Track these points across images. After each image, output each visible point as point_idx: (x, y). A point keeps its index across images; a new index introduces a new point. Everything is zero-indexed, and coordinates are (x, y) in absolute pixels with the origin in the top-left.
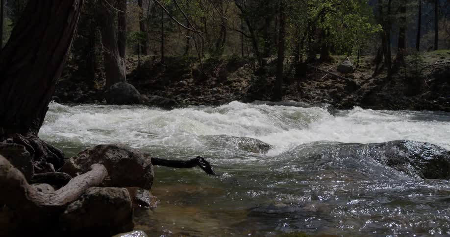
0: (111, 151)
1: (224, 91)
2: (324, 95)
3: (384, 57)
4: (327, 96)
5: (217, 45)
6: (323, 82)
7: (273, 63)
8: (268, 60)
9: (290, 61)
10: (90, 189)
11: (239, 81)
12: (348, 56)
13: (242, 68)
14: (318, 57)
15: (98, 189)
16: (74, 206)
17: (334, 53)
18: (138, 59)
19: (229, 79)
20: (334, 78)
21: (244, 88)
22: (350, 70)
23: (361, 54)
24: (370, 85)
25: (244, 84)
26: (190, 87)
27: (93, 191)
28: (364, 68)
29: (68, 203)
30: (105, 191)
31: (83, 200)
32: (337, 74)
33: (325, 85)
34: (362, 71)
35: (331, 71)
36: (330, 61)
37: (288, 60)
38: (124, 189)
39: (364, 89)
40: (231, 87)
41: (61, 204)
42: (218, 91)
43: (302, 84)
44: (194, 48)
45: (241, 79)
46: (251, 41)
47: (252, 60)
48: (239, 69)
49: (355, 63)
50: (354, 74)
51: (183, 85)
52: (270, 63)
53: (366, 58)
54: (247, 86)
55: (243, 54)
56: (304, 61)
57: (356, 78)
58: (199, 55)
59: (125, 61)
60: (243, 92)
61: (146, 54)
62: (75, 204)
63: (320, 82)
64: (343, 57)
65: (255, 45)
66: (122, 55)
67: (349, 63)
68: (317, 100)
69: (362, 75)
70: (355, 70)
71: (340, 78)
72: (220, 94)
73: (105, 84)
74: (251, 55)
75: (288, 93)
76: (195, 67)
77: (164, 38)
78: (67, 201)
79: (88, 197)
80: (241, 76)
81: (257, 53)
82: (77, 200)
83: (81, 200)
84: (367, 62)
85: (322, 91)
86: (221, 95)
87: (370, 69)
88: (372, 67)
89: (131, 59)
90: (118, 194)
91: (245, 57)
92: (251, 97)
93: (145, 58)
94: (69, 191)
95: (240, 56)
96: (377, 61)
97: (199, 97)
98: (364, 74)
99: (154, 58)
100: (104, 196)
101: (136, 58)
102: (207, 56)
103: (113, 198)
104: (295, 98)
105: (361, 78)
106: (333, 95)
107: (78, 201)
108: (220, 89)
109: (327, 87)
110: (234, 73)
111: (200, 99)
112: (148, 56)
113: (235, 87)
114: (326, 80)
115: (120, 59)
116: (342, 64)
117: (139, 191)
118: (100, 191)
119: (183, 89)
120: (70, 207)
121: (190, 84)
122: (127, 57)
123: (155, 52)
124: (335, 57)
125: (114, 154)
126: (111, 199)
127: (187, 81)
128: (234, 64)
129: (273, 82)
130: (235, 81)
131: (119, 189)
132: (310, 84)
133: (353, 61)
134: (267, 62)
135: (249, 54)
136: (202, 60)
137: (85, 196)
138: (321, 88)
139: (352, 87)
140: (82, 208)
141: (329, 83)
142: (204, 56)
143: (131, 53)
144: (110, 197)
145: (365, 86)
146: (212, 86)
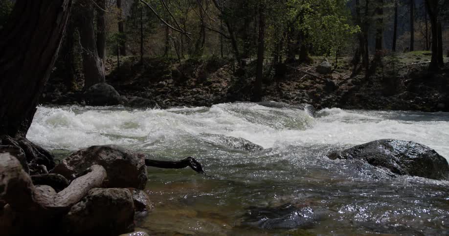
0: (104, 152)
1: (204, 92)
2: (303, 95)
3: (361, 58)
4: (306, 97)
5: (197, 46)
6: (302, 82)
7: (252, 64)
8: (248, 61)
9: (269, 62)
10: (93, 190)
11: (219, 82)
12: (326, 56)
13: (222, 69)
14: (297, 58)
15: (101, 190)
16: (77, 208)
17: (313, 54)
18: (117, 60)
19: (208, 80)
20: (313, 78)
21: (223, 88)
22: (329, 71)
23: (338, 55)
24: (349, 85)
25: (224, 84)
26: (170, 88)
27: (96, 192)
28: (342, 68)
29: (72, 205)
30: (108, 192)
31: (87, 201)
32: (316, 75)
33: (304, 85)
34: (340, 72)
35: (309, 71)
36: (309, 62)
37: (268, 60)
38: (126, 190)
39: (342, 90)
40: (210, 88)
41: (65, 206)
42: (198, 92)
43: (281, 85)
44: (173, 49)
45: (221, 80)
46: (230, 42)
47: (232, 60)
48: (219, 70)
49: (333, 64)
50: (333, 75)
51: (162, 86)
52: (249, 64)
53: (344, 58)
54: (227, 87)
55: (222, 55)
56: (283, 62)
57: (334, 79)
58: (179, 56)
59: (104, 62)
60: (223, 93)
61: (125, 55)
62: (79, 205)
63: (299, 82)
64: (322, 58)
65: (235, 46)
66: (101, 56)
67: (328, 64)
68: (296, 100)
69: (341, 76)
70: (333, 70)
71: (318, 78)
72: (200, 94)
73: (83, 85)
74: (231, 56)
75: (269, 94)
76: (175, 68)
77: (143, 39)
78: (70, 202)
79: (91, 198)
80: (221, 76)
81: (237, 54)
82: (80, 201)
83: (84, 201)
84: (345, 62)
85: (301, 92)
86: (200, 96)
87: (348, 69)
88: (350, 68)
89: (110, 60)
90: (120, 194)
91: (225, 58)
92: (231, 97)
93: (124, 59)
94: (72, 192)
95: (220, 56)
96: (355, 62)
97: (179, 98)
98: (343, 74)
99: (133, 59)
100: (107, 196)
101: (115, 59)
102: (187, 57)
103: (115, 199)
104: (275, 98)
105: (340, 79)
106: (312, 95)
107: (82, 202)
108: (200, 90)
109: (306, 88)
110: (214, 74)
111: (180, 100)
112: (127, 57)
113: (215, 88)
114: (305, 80)
115: (99, 59)
116: (320, 65)
117: (135, 192)
118: (103, 192)
119: (162, 90)
120: (74, 208)
121: (170, 85)
122: (106, 58)
123: (134, 53)
124: (313, 57)
125: (108, 155)
126: (114, 200)
127: (166, 82)
128: (213, 65)
129: (253, 82)
130: (214, 82)
131: (122, 190)
132: (289, 84)
133: (332, 62)
134: (247, 63)
135: (228, 54)
136: (181, 61)
137: (89, 197)
138: (300, 88)
139: (331, 87)
140: (85, 209)
141: (308, 83)
142: (183, 57)
143: (110, 54)
144: (113, 197)
145: (343, 86)
146: (192, 87)
